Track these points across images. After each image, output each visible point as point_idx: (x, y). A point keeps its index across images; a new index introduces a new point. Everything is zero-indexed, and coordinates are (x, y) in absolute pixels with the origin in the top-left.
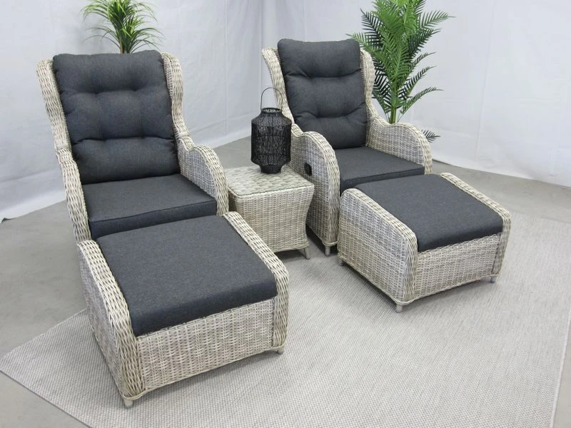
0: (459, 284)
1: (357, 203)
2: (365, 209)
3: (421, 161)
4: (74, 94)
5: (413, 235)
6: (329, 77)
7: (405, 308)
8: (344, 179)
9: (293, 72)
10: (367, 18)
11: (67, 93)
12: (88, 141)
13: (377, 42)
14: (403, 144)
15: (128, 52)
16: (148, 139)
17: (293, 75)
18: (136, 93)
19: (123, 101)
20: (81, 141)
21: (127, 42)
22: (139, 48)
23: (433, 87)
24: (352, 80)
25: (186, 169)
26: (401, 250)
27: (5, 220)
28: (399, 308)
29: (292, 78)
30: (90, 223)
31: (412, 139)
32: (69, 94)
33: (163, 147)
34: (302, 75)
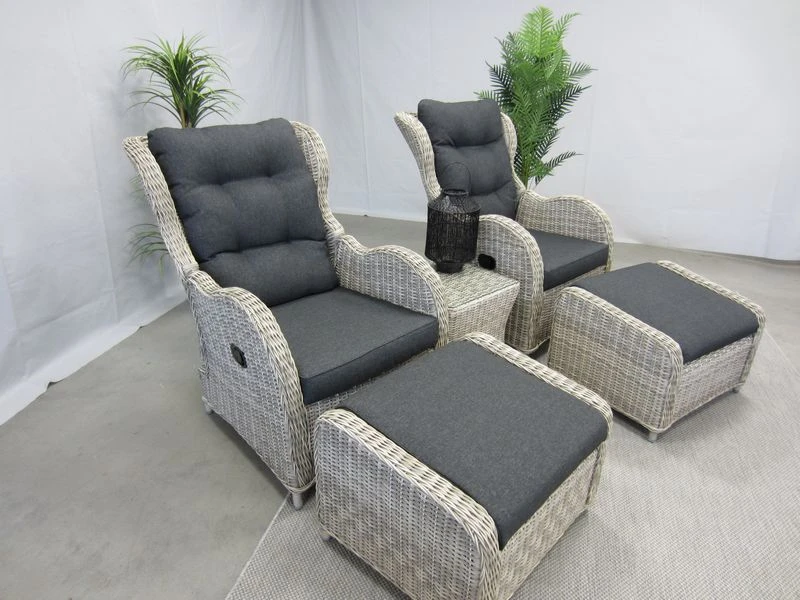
0: (710, 399)
3: (602, 239)
4: (195, 187)
5: (678, 346)
6: (477, 145)
7: (660, 436)
9: (442, 141)
10: (494, 71)
11: (184, 187)
12: (223, 255)
16: (294, 242)
17: (442, 144)
18: (271, 180)
19: (259, 192)
20: (213, 256)
23: (571, 151)
25: (347, 279)
26: (663, 365)
27: (51, 384)
28: (653, 437)
29: (442, 149)
30: (303, 382)
31: (588, 213)
32: (188, 188)
33: (319, 253)
34: (450, 144)
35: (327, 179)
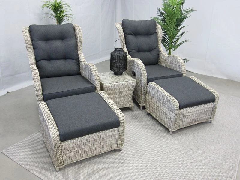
1: (154, 88)
2: (157, 91)
4: (38, 41)
5: (177, 102)
6: (143, 35)
7: (174, 132)
8: (149, 78)
9: (128, 33)
10: (160, 11)
11: (35, 41)
12: (43, 60)
13: (163, 21)
14: (174, 64)
15: (60, 24)
16: (67, 60)
17: (128, 34)
18: (63, 41)
19: (57, 44)
20: (40, 60)
21: (59, 20)
22: (64, 22)
23: (187, 40)
24: (153, 37)
25: (83, 73)
26: (172, 108)
27: (8, 92)
28: (171, 133)
29: (128, 36)
30: (43, 95)
32: (36, 41)
33: (74, 64)
34: (132, 34)
35: (81, 42)
